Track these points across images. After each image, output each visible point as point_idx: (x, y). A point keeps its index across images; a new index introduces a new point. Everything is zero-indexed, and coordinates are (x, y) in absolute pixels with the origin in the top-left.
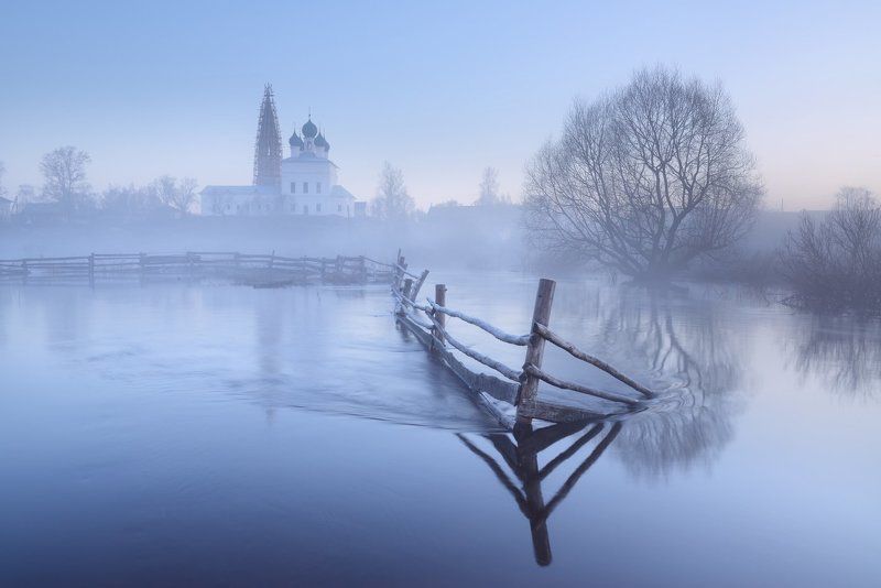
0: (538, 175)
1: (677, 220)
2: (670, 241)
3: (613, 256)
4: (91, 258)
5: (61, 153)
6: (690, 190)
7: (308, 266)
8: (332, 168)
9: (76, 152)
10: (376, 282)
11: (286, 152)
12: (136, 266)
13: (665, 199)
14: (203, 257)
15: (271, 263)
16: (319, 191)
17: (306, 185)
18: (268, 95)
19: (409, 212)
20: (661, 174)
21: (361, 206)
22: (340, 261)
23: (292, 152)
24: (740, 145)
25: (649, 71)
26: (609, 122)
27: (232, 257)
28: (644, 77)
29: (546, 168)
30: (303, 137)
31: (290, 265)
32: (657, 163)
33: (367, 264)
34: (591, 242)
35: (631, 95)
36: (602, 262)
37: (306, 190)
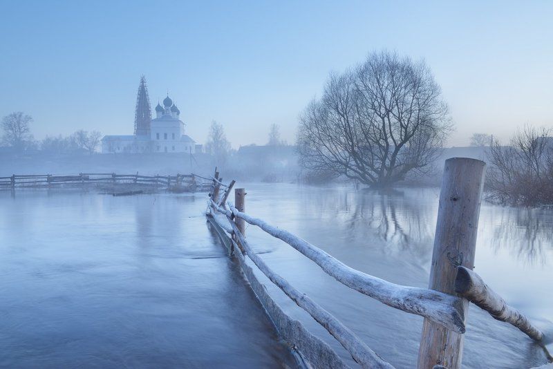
0: (308, 121)
1: (398, 148)
2: (393, 162)
3: (356, 171)
4: (13, 178)
5: (15, 116)
6: (406, 129)
7: (159, 181)
8: (181, 125)
9: (24, 115)
10: (202, 191)
11: (154, 115)
12: (44, 183)
13: (389, 135)
14: (91, 177)
15: (135, 180)
16: (173, 138)
17: (166, 135)
18: (143, 82)
19: (228, 151)
20: (386, 119)
21: (199, 147)
22: (179, 177)
23: (157, 116)
24: (439, 98)
25: (377, 53)
26: (352, 86)
27: (111, 176)
28: (374, 57)
29: (313, 117)
30: (163, 106)
31: (147, 181)
32: (383, 111)
33: (197, 179)
34: (341, 163)
35: (366, 68)
36: (349, 176)
37: (166, 138)
